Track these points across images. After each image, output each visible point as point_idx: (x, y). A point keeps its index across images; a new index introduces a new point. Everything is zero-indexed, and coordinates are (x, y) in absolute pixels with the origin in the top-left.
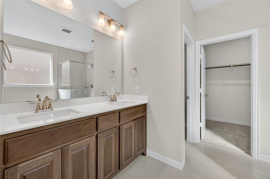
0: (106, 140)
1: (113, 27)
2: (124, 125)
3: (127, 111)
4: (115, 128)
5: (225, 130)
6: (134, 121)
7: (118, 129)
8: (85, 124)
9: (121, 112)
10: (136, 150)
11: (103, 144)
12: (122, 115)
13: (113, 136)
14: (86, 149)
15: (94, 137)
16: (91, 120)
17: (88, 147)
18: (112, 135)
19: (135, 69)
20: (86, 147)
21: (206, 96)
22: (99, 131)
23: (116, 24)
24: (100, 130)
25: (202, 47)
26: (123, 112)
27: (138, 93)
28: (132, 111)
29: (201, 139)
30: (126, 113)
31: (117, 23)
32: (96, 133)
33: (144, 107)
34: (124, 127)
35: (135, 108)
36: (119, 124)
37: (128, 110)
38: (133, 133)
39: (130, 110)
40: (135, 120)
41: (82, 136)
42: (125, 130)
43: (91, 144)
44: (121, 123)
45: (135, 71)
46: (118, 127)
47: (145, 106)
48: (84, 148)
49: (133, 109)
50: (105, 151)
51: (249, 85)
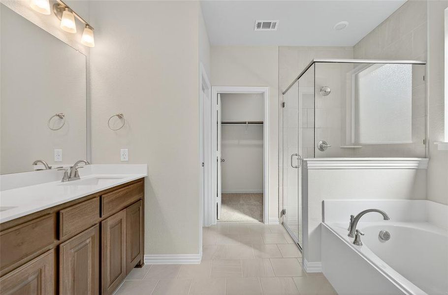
0: (76, 253)
1: (67, 23)
2: (108, 219)
3: (114, 192)
4: (93, 228)
5: (241, 202)
6: (125, 209)
7: (98, 228)
8: (33, 228)
9: (103, 196)
10: (130, 260)
11: (70, 263)
12: (105, 201)
13: (90, 242)
14: (36, 280)
15: (52, 251)
16: (45, 219)
17: (38, 276)
18: (88, 241)
19: (120, 117)
20: (36, 275)
21: (222, 161)
22: (62, 238)
23: (76, 19)
24: (66, 235)
25: (219, 95)
26: (106, 195)
27: (127, 159)
28: (122, 193)
29: (217, 219)
30: (112, 196)
31: (78, 18)
32: (56, 242)
33: (140, 184)
34: (110, 222)
35: (127, 187)
36: (101, 219)
37: (116, 192)
38: (124, 231)
39: (119, 190)
40: (126, 207)
41: (27, 255)
42: (111, 228)
43: (47, 268)
44: (103, 216)
45: (119, 120)
46: (98, 225)
47: (142, 182)
48: (30, 279)
49: (123, 189)
50: (74, 274)
51: (262, 146)
